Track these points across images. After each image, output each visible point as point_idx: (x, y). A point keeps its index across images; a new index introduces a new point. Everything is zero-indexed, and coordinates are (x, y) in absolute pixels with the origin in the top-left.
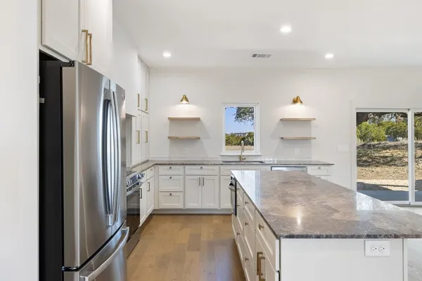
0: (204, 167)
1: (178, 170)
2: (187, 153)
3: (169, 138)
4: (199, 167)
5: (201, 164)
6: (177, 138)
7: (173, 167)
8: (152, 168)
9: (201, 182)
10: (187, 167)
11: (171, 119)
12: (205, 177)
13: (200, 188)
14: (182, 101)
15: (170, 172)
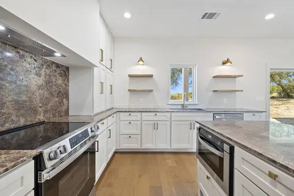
0: (158, 114)
1: (136, 116)
2: (142, 102)
3: (129, 90)
4: (154, 114)
5: (155, 111)
6: (135, 91)
7: (132, 114)
8: (115, 115)
9: (156, 126)
10: (144, 114)
11: (130, 76)
12: (159, 122)
13: (154, 131)
14: (139, 61)
15: (130, 118)
